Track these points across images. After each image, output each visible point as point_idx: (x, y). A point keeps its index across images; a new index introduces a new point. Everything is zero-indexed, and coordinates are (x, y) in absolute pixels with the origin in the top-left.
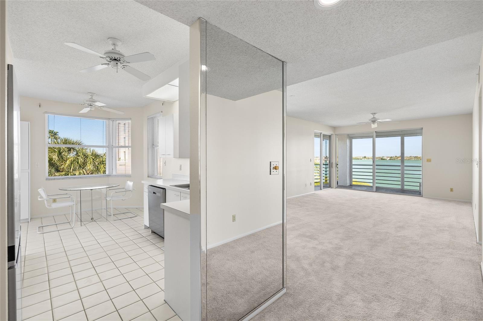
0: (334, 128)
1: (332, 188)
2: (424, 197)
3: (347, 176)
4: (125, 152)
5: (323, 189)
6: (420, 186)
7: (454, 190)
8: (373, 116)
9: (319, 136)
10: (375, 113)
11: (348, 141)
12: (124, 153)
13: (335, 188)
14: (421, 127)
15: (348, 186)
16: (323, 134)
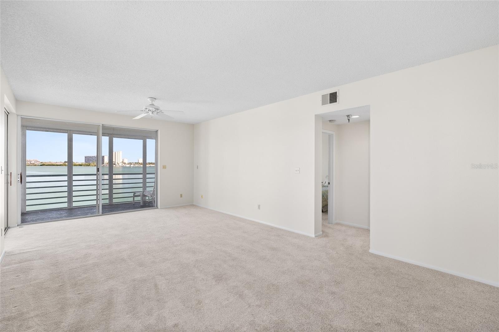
0: (16, 101)
1: (10, 227)
13: (17, 225)
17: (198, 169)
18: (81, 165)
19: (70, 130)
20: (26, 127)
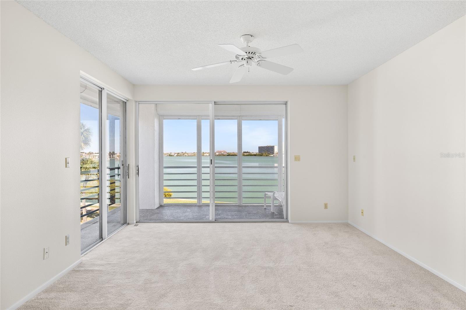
0: (133, 86)
1: (129, 224)
7: (329, 205)
11: (156, 123)
13: (135, 222)
15: (157, 209)
17: (354, 161)
18: (255, 155)
19: (199, 116)
20: (163, 116)
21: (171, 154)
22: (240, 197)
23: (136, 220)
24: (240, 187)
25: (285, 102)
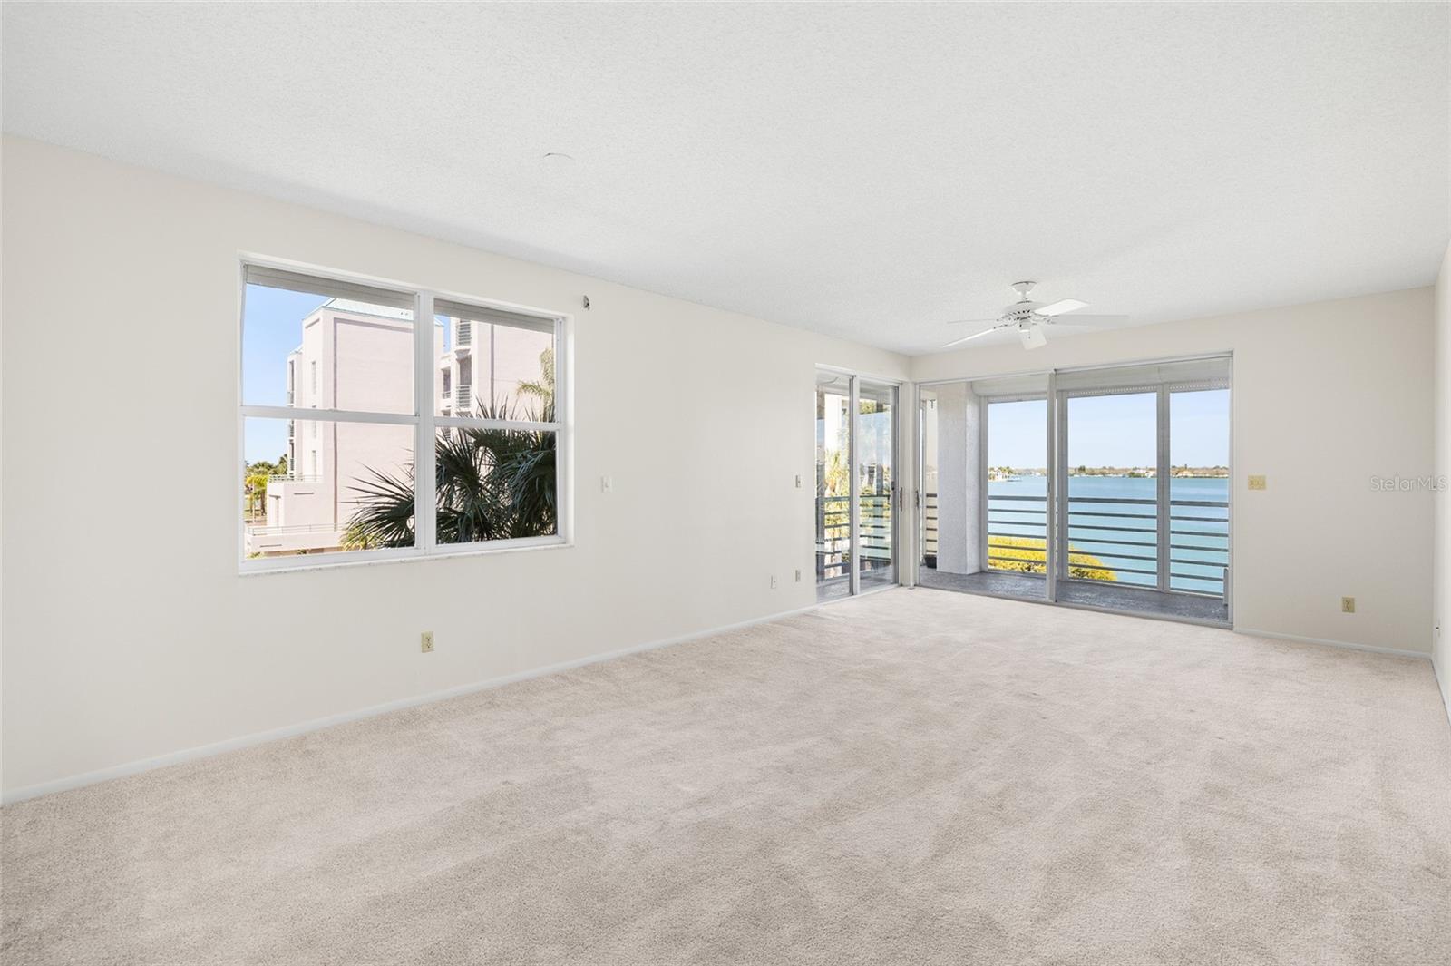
0: (909, 359)
1: (901, 585)
2: (1236, 632)
3: (968, 538)
4: (314, 452)
5: (862, 588)
6: (1225, 580)
7: (1356, 603)
8: (1020, 293)
9: (844, 388)
10: (1027, 283)
11: (971, 412)
12: (311, 454)
13: (912, 584)
14: (1227, 348)
15: (970, 575)
16: (861, 383)
20: (987, 397)
21: (1136, 472)
22: (1163, 572)
23: (915, 581)
24: (1163, 548)
25: (1229, 352)
